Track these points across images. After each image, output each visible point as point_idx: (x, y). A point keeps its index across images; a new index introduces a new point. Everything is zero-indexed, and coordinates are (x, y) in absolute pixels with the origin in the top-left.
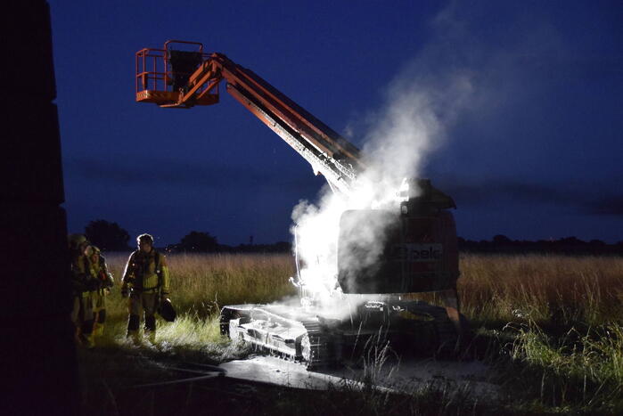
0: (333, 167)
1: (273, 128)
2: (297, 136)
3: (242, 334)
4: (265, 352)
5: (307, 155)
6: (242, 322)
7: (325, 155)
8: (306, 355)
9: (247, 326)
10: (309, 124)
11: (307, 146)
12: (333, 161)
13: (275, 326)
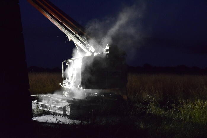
0: (78, 38)
1: (50, 20)
2: (61, 24)
3: (38, 107)
4: (49, 113)
5: (66, 32)
6: (38, 102)
7: (74, 33)
8: (68, 113)
9: (40, 103)
10: (67, 19)
11: (66, 29)
12: (78, 36)
13: (53, 103)
